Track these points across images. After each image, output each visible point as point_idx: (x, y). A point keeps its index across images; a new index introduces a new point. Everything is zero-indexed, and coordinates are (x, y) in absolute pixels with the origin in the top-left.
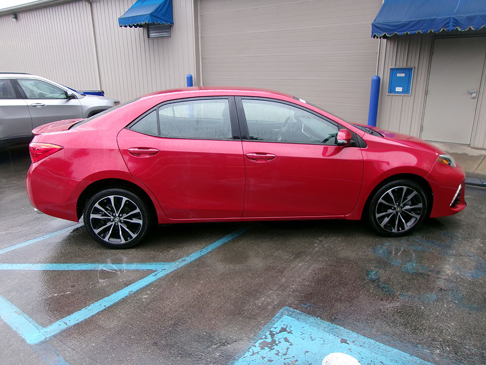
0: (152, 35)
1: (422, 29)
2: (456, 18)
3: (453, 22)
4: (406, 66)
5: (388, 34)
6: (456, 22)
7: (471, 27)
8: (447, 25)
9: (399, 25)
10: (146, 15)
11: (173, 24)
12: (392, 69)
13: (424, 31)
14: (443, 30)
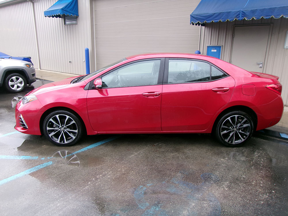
0: (67, 23)
1: (222, 19)
2: (244, 11)
3: (242, 14)
4: (217, 45)
5: (200, 22)
6: (244, 14)
7: (254, 17)
8: (238, 16)
9: (207, 16)
10: (59, 9)
11: (78, 16)
12: (208, 47)
13: (223, 20)
14: (236, 19)
